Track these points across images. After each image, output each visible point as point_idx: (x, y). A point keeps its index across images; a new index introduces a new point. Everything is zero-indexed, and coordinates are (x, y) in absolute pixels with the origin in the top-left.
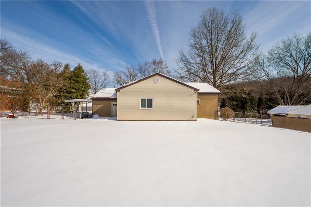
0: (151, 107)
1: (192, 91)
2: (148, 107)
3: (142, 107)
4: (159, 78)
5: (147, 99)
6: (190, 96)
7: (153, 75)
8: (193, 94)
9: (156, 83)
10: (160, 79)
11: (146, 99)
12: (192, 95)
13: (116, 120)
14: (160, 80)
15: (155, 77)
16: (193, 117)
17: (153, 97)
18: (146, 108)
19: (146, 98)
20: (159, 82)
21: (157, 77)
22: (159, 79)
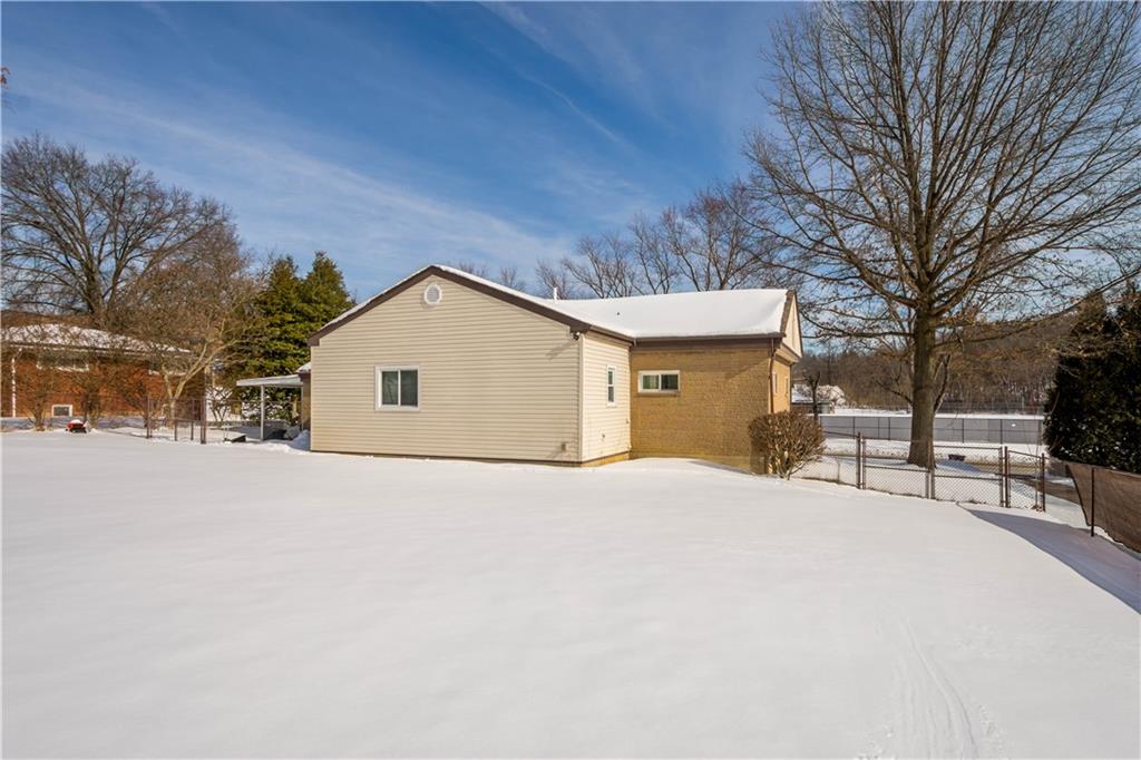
0: (415, 403)
1: (563, 331)
2: (402, 404)
3: (384, 403)
4: (439, 284)
5: (402, 372)
6: (554, 354)
7: (417, 275)
8: (567, 346)
9: (429, 307)
10: (441, 291)
11: (397, 373)
12: (560, 349)
13: (307, 447)
14: (441, 294)
15: (424, 282)
16: (563, 447)
17: (419, 362)
18: (398, 407)
19: (398, 367)
20: (438, 302)
21: (434, 283)
22: (439, 288)
